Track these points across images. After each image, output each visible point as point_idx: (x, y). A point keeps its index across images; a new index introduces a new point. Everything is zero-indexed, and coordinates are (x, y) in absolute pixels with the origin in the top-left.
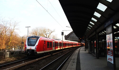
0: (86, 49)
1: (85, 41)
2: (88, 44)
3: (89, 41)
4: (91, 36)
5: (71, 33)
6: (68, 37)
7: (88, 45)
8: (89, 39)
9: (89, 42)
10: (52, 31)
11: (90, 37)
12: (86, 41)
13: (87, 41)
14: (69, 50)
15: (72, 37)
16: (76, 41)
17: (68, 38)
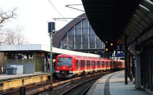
0: (128, 79)
1: (126, 51)
2: (135, 61)
3: (138, 52)
4: (144, 38)
5: (76, 22)
6: (65, 36)
7: (136, 66)
8: (137, 48)
9: (138, 55)
10: (4, 16)
11: (139, 41)
12: (130, 53)
13: (132, 52)
14: (72, 83)
15: (78, 37)
16: (92, 52)
17: (63, 39)
